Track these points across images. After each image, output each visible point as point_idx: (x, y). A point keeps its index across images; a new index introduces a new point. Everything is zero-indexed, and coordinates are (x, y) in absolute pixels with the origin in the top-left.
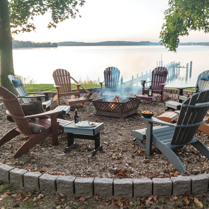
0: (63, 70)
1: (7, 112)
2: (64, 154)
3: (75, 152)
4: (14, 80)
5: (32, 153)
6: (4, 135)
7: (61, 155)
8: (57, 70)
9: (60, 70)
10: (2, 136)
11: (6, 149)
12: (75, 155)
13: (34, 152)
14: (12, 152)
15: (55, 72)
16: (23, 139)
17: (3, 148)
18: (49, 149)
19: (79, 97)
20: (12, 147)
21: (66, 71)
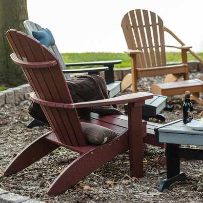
0: (145, 12)
1: (33, 95)
2: (158, 193)
3: (183, 191)
4: (36, 31)
5: (86, 187)
6: (18, 154)
7: (152, 194)
8: (132, 12)
9: (138, 11)
10: (15, 155)
11: (29, 179)
12: (184, 196)
13: (91, 186)
14: (42, 186)
15: (126, 16)
16: (63, 163)
17: (22, 176)
18: (124, 182)
19: (186, 78)
20: (40, 176)
21: (153, 14)
